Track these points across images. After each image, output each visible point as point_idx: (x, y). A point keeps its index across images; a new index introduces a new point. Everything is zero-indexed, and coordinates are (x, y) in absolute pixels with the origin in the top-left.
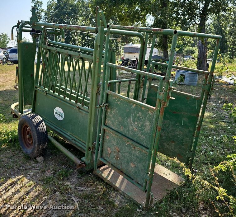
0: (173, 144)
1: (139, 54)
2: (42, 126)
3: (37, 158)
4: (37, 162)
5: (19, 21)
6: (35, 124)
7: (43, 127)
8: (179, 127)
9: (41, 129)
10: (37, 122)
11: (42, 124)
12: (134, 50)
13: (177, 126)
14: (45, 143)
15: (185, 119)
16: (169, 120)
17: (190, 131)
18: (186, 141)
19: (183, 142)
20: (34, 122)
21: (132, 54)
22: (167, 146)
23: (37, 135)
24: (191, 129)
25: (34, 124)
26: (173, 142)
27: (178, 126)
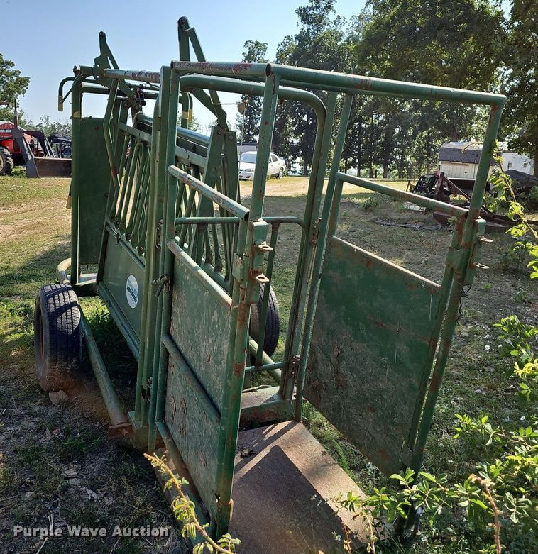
0: (372, 415)
1: (477, 166)
2: (69, 317)
3: (51, 394)
4: (48, 403)
5: (75, 67)
6: (52, 311)
7: (70, 321)
8: (386, 368)
9: (64, 324)
10: (58, 305)
11: (69, 313)
12: (466, 157)
13: (383, 364)
14: (71, 361)
15: (402, 348)
16: (365, 345)
17: (411, 387)
18: (401, 414)
19: (393, 417)
20: (52, 305)
21: (459, 167)
22: (359, 419)
23: (50, 338)
24: (415, 382)
25: (48, 310)
26: (372, 409)
27: (385, 364)
